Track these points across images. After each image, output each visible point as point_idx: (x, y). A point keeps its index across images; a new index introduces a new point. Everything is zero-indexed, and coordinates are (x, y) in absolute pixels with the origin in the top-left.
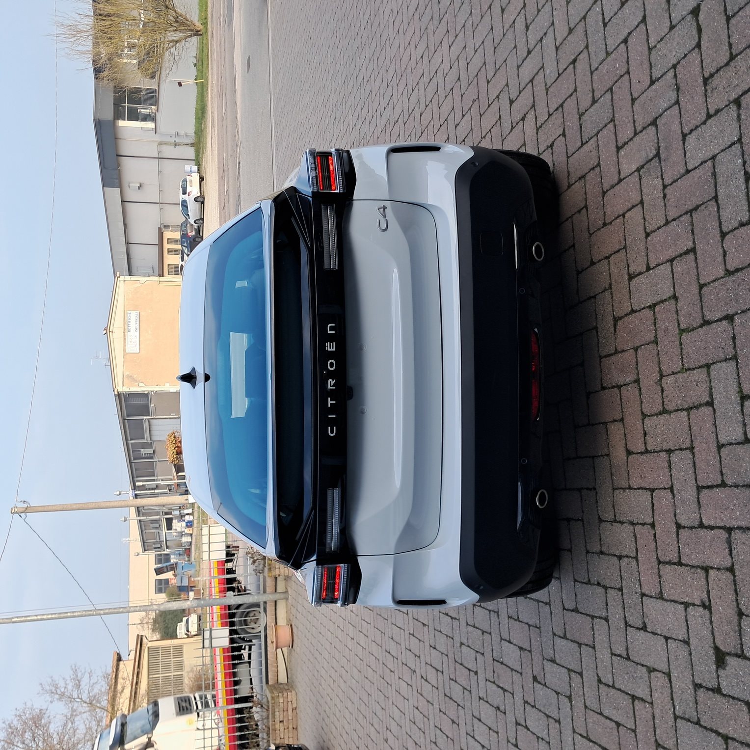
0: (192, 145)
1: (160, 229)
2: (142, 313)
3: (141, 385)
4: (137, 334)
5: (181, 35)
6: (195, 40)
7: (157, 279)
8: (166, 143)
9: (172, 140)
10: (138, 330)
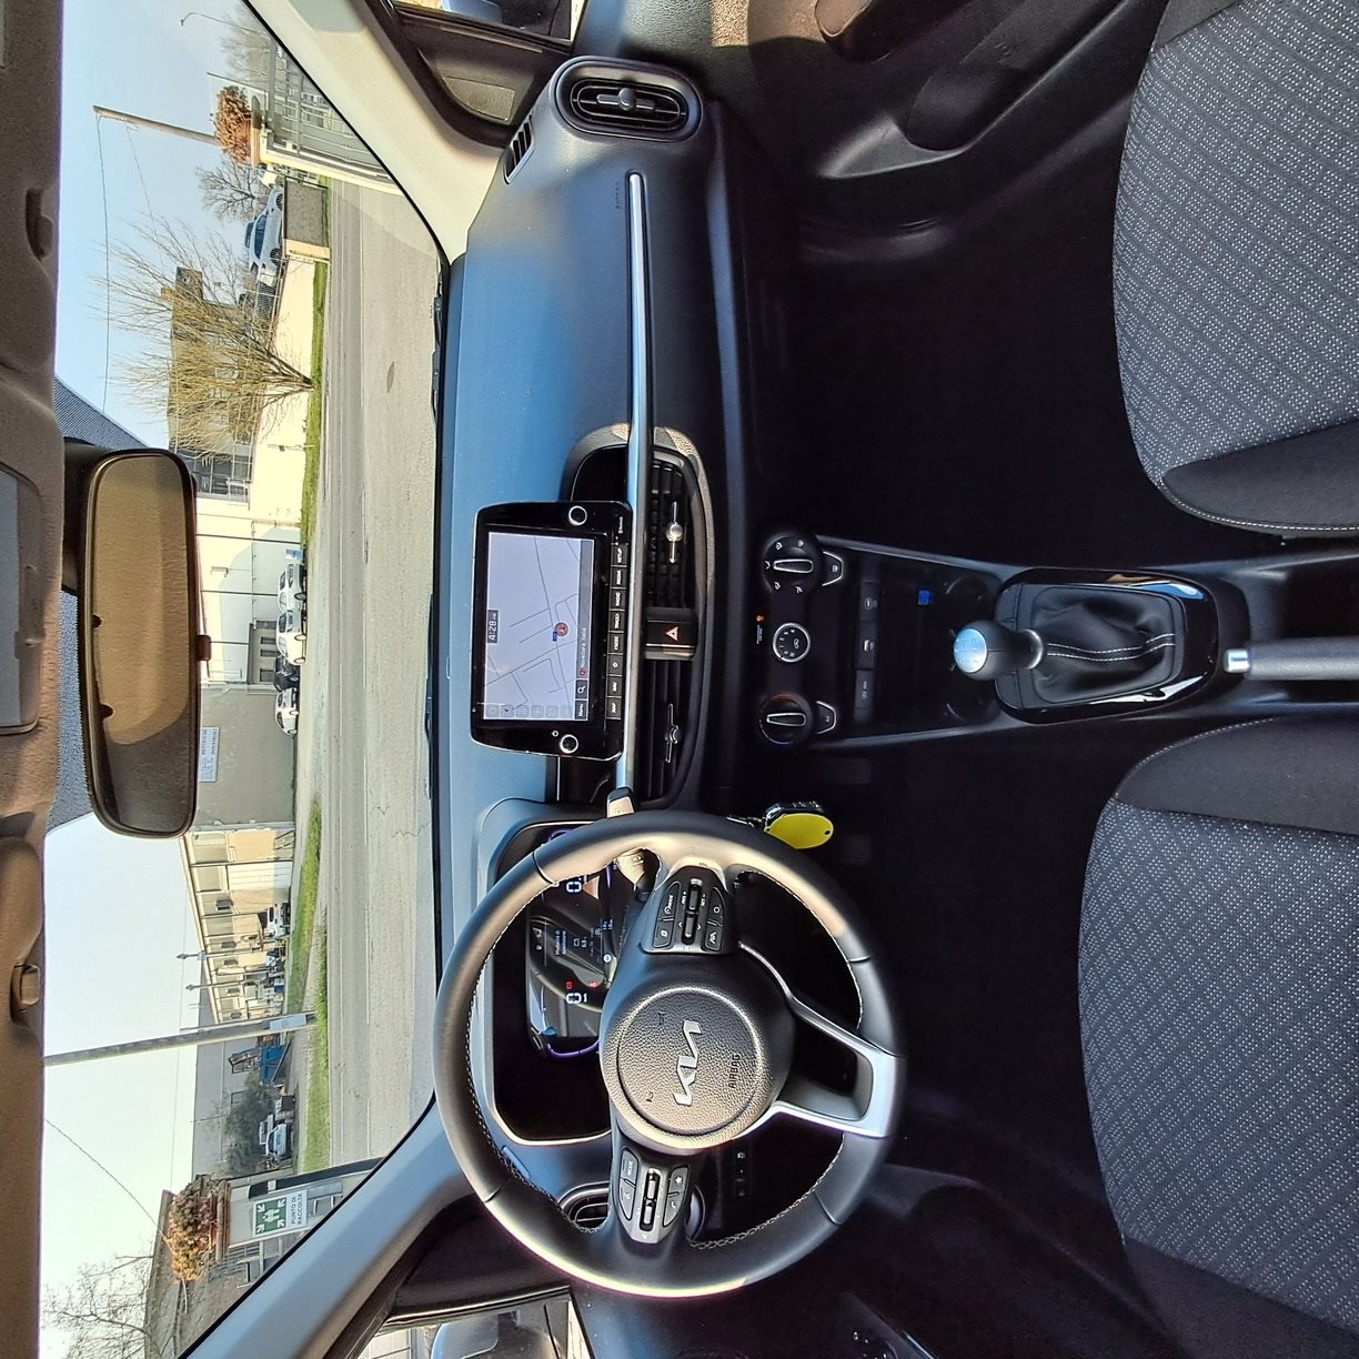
0: (297, 525)
1: (251, 625)
2: (223, 730)
3: (216, 822)
4: (214, 756)
5: (286, 389)
6: (305, 396)
7: (245, 686)
8: (262, 522)
9: (273, 518)
10: (216, 752)
